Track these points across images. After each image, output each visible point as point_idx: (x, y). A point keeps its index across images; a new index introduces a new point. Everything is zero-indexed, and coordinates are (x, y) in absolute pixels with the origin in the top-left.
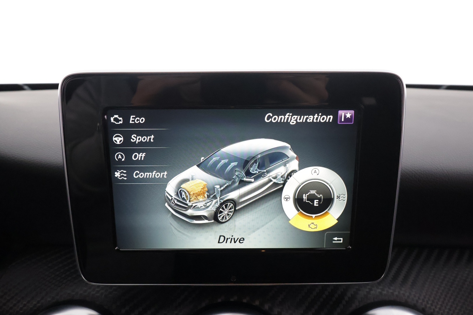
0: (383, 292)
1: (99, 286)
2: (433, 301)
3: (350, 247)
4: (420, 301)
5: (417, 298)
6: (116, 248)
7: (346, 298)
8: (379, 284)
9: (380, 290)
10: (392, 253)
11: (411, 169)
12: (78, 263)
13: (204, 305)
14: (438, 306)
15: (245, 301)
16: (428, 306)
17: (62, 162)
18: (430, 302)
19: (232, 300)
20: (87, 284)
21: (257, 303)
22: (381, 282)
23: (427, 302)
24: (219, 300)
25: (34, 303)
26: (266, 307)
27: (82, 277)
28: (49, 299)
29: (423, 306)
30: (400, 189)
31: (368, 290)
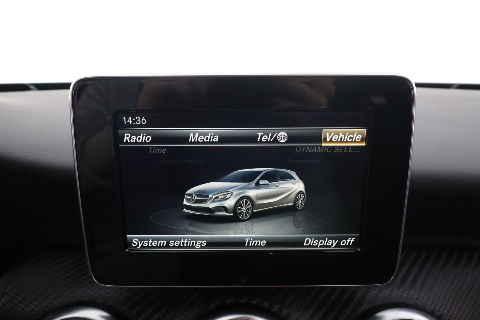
0: (392, 294)
1: (109, 288)
2: (442, 303)
3: (359, 250)
4: (429, 303)
5: (426, 300)
6: (127, 251)
7: (355, 300)
8: (388, 286)
9: (388, 292)
10: (401, 255)
11: (421, 171)
12: (89, 264)
13: (213, 306)
14: (447, 308)
15: (254, 302)
16: (437, 308)
17: (74, 165)
18: (439, 304)
19: (241, 301)
20: (97, 285)
21: (266, 304)
22: (390, 284)
23: (436, 305)
24: (229, 302)
25: (46, 304)
26: (276, 308)
27: (93, 278)
28: (61, 301)
29: (432, 308)
30: (410, 190)
31: (376, 292)
